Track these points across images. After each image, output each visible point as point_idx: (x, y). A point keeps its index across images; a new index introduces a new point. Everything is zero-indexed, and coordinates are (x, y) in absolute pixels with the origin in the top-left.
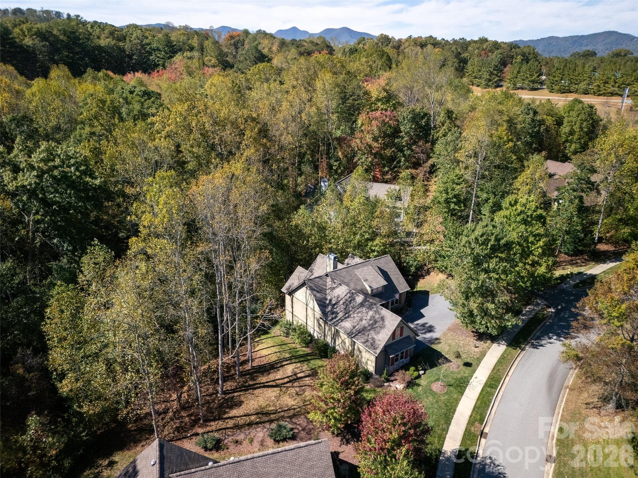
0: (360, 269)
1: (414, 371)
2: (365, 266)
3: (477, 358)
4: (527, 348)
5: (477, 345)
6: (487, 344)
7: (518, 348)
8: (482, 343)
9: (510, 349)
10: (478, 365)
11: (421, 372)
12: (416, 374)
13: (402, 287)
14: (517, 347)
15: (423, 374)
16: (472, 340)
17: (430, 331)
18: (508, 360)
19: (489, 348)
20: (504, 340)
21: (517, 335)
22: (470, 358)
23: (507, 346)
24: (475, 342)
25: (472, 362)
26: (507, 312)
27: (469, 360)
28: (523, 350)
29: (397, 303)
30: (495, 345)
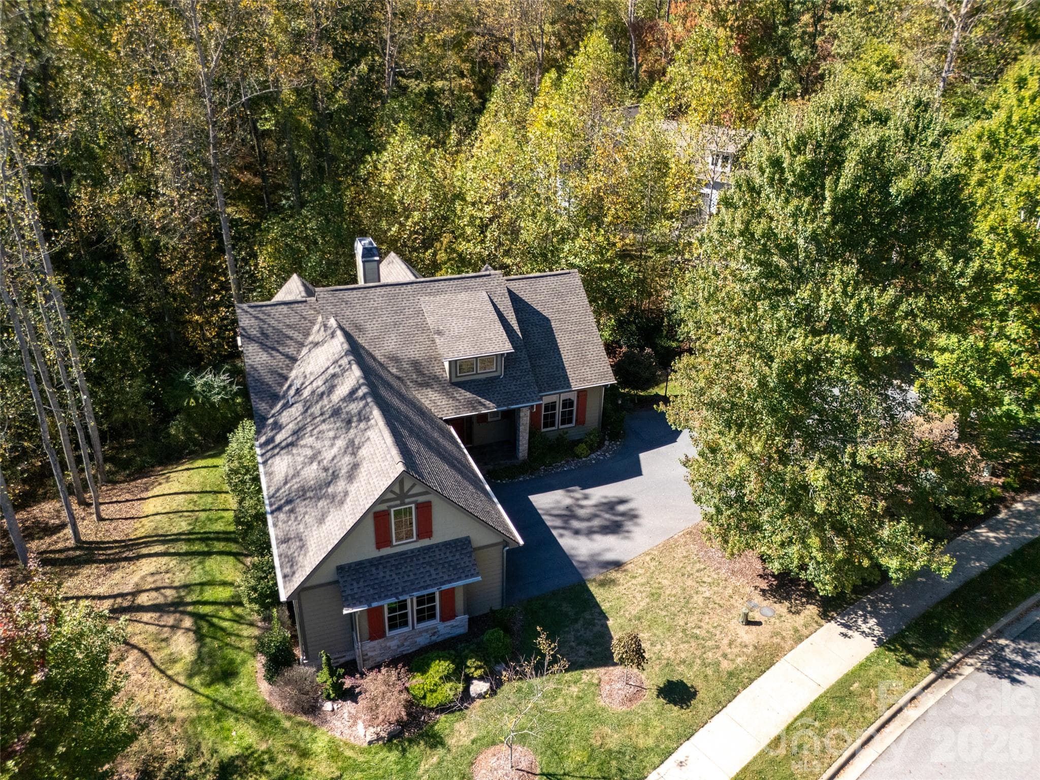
0: (441, 299)
1: (447, 678)
2: (467, 289)
3: (731, 674)
4: (967, 670)
5: (756, 616)
6: (799, 620)
7: (924, 664)
8: (782, 608)
9: (890, 658)
10: (719, 705)
11: (479, 687)
12: (449, 691)
13: (587, 372)
14: (919, 657)
15: (481, 696)
16: (749, 589)
17: (614, 528)
18: (863, 708)
19: (800, 640)
20: (875, 614)
21: (942, 602)
22: (704, 664)
23: (880, 643)
24: (758, 599)
25: (699, 684)
26: (892, 514)
27: (688, 676)
28: (946, 674)
29: (567, 417)
30: (832, 628)
